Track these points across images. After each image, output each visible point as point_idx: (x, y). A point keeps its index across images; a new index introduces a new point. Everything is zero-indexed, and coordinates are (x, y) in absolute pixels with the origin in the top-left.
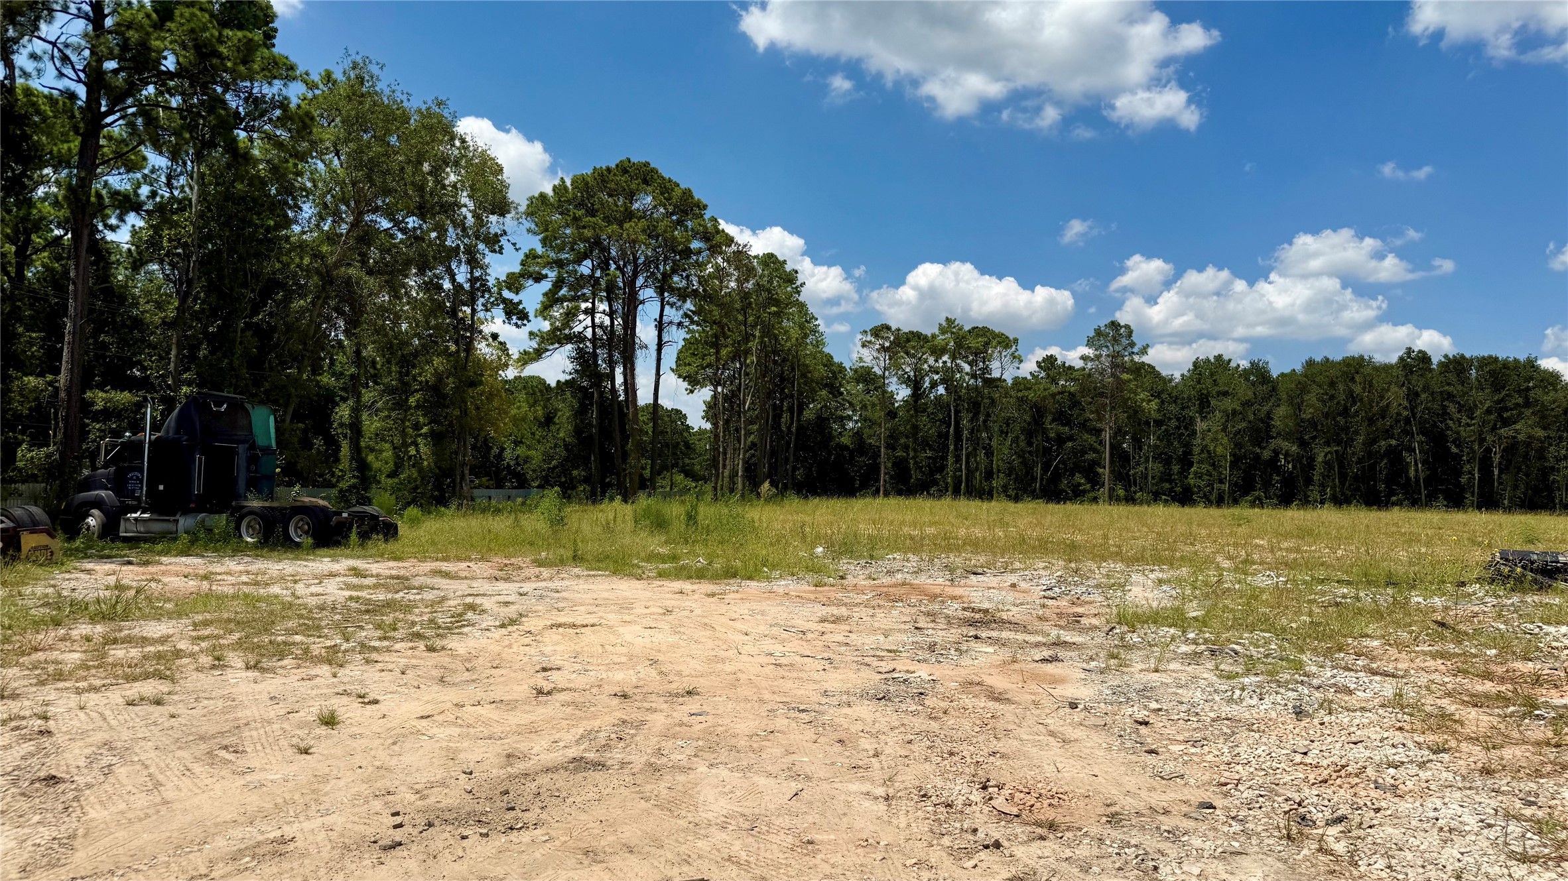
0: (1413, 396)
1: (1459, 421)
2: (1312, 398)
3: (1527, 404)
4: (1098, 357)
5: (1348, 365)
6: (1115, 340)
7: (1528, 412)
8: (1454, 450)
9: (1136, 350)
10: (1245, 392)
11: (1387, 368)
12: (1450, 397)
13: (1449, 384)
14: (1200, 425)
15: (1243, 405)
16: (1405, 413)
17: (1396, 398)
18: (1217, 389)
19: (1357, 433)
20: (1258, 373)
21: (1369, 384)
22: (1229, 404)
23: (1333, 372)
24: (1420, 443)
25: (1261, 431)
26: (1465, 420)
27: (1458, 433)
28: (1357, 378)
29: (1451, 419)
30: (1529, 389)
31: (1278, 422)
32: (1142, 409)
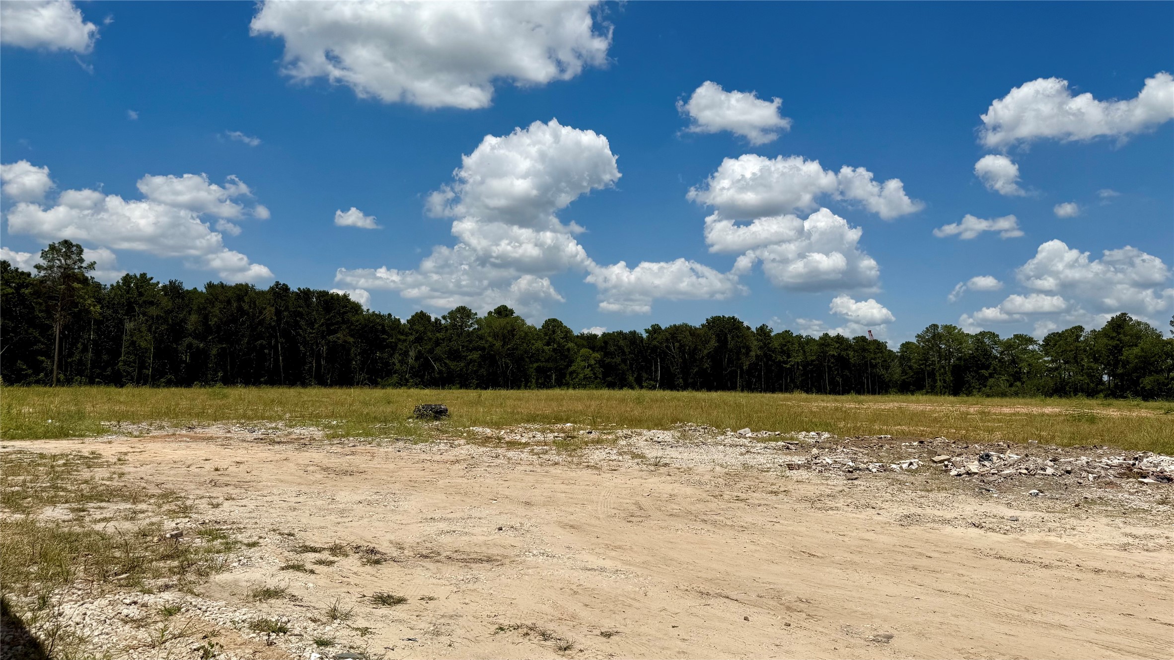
0: (278, 313)
1: (306, 330)
2: (216, 310)
3: (344, 322)
4: (51, 268)
5: (240, 290)
6: (67, 256)
7: (344, 326)
8: (302, 348)
9: (84, 265)
10: (166, 303)
11: (262, 293)
12: (300, 315)
13: (300, 307)
14: (129, 325)
15: (165, 312)
16: (273, 324)
17: (269, 313)
18: (143, 298)
19: (243, 336)
20: (174, 289)
21: (253, 302)
22: (153, 311)
23: (229, 294)
24: (282, 343)
25: (177, 331)
26: (309, 330)
27: (305, 338)
28: (246, 299)
29: (301, 329)
30: (345, 313)
31: (190, 327)
32: (88, 312)
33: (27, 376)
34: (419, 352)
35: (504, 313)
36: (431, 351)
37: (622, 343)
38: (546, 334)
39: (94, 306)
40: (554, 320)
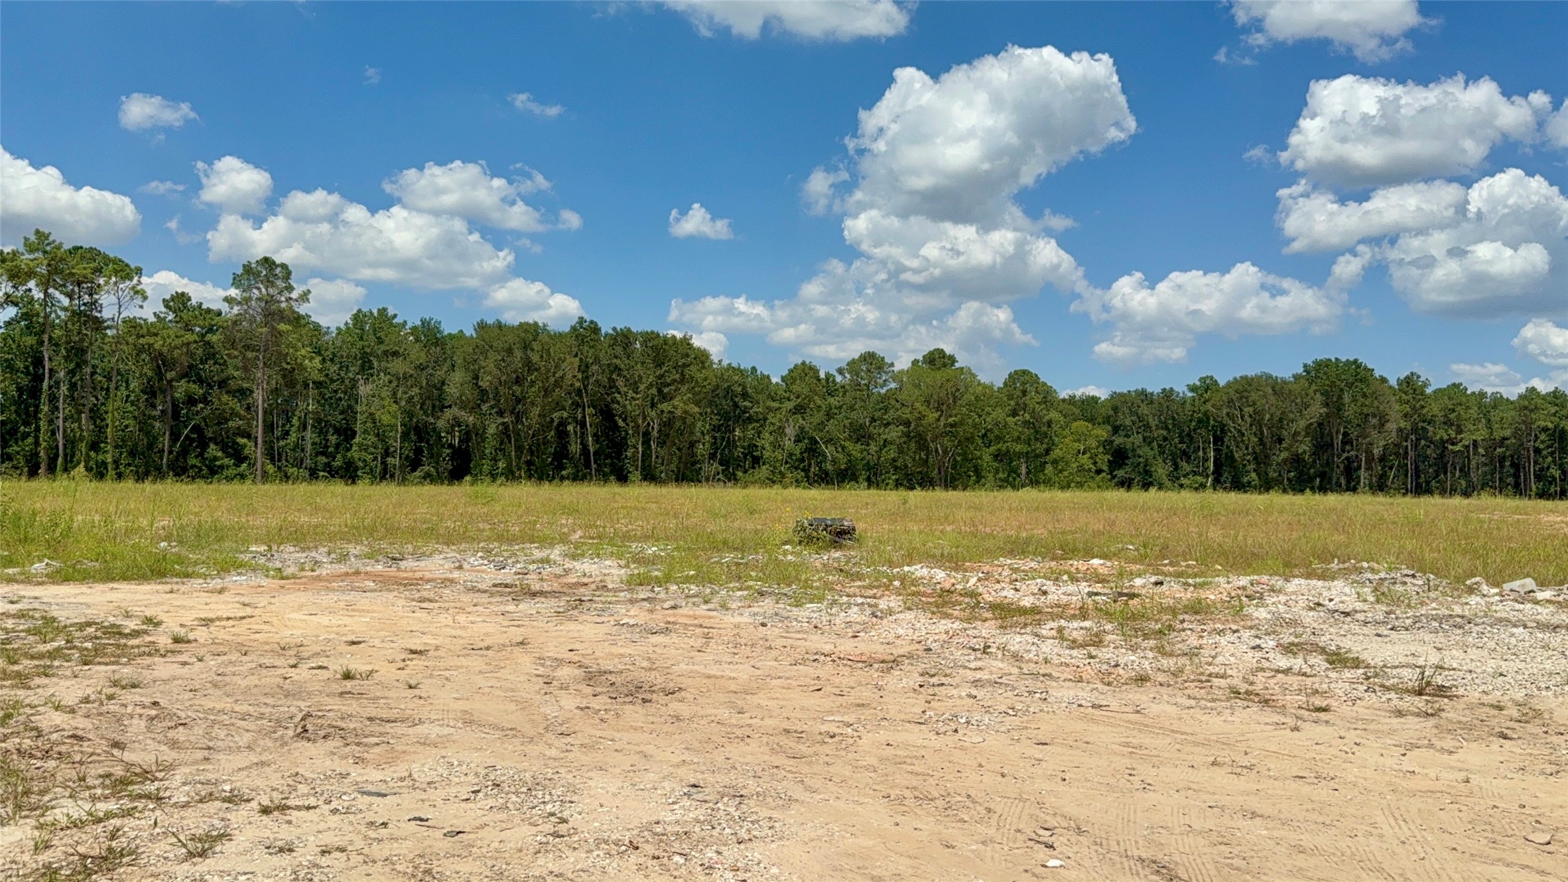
0: (584, 368)
1: (626, 394)
2: (490, 364)
3: (682, 381)
4: (247, 300)
5: (526, 331)
6: (269, 283)
7: (684, 388)
8: (621, 423)
9: (294, 295)
10: (418, 354)
11: (560, 336)
12: (617, 370)
13: (616, 357)
14: (364, 389)
15: (416, 368)
16: (577, 384)
17: (570, 368)
18: (383, 347)
19: (533, 404)
20: (429, 334)
21: (546, 352)
22: (398, 366)
23: (511, 338)
24: (592, 417)
25: (436, 400)
26: (631, 394)
27: (624, 406)
28: (535, 345)
29: (619, 393)
30: (685, 366)
31: (452, 390)
32: (302, 368)
33: (222, 467)
34: (802, 428)
35: (938, 363)
36: (821, 426)
37: (1144, 410)
38: (1010, 397)
39: (311, 359)
40: (1025, 372)
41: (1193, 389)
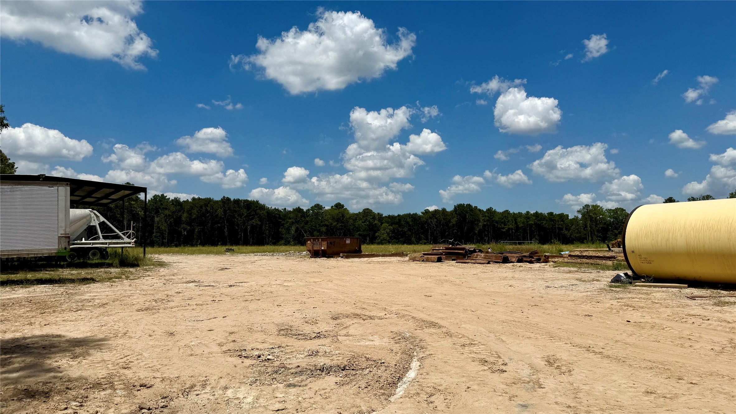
0: (225, 211)
1: (238, 219)
2: (195, 211)
5: (206, 201)
7: (256, 217)
8: (236, 228)
10: (173, 208)
11: (218, 202)
12: (235, 211)
13: (235, 208)
14: (157, 219)
15: (172, 213)
16: (223, 216)
17: (220, 211)
18: (162, 206)
19: (208, 223)
20: (176, 201)
21: (212, 207)
22: (167, 212)
23: (201, 203)
24: (227, 226)
25: (178, 221)
27: (238, 223)
28: (209, 205)
30: (257, 210)
31: (183, 219)
32: (138, 214)
34: (297, 228)
35: (339, 207)
36: (303, 227)
37: (409, 220)
38: (363, 217)
39: (141, 211)
40: (368, 209)
41: (422, 213)
